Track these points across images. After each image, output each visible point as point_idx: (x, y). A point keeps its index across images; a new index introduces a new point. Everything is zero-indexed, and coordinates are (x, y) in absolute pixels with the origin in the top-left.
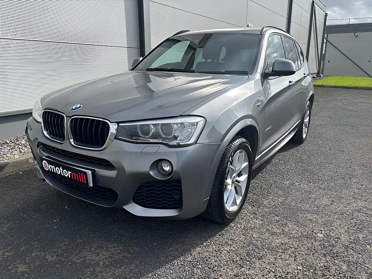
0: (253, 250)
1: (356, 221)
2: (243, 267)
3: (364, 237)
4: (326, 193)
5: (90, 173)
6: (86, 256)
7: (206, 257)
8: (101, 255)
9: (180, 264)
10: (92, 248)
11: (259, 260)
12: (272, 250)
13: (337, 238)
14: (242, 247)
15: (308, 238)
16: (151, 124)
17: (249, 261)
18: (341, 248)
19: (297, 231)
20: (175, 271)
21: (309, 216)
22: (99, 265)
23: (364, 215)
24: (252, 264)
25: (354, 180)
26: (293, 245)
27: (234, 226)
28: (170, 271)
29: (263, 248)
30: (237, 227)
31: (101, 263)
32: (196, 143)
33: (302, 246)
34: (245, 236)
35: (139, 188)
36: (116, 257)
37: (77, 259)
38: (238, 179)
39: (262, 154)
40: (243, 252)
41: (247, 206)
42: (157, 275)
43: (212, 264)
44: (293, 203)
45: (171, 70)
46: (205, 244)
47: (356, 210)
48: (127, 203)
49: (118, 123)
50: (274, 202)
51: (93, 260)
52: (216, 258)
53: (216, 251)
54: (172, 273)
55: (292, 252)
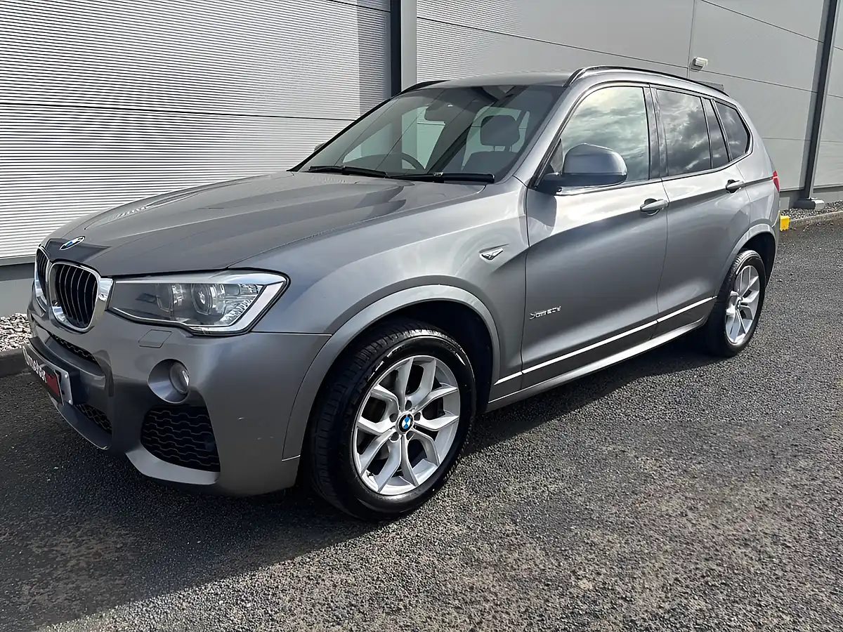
0: (392, 590)
1: (715, 567)
2: (339, 624)
3: (701, 610)
4: (693, 486)
5: (66, 376)
6: (56, 545)
7: (277, 587)
8: (83, 548)
9: (213, 592)
10: (79, 530)
11: (388, 614)
12: (437, 597)
13: (625, 599)
14: (374, 580)
15: (548, 585)
16: (174, 284)
17: (363, 613)
18: (615, 623)
19: (536, 565)
20: (193, 604)
21: (596, 536)
22: (65, 566)
23: (754, 555)
24: (365, 621)
25: (802, 463)
26: (496, 595)
27: (393, 532)
28: (182, 605)
29: (419, 589)
30: (398, 534)
31: (73, 562)
32: (250, 331)
33: (517, 601)
34: (400, 555)
35: (147, 418)
36: (106, 556)
37: (38, 547)
38: (423, 422)
39: (525, 372)
40: (366, 591)
41: (462, 489)
42: (151, 605)
43: (278, 604)
44: (580, 500)
45: (346, 170)
46: (298, 559)
47: (737, 540)
48: (132, 447)
49: (115, 278)
50: (534, 488)
51: (63, 554)
52: (298, 593)
53: (309, 579)
54: (183, 609)
55: (481, 611)
